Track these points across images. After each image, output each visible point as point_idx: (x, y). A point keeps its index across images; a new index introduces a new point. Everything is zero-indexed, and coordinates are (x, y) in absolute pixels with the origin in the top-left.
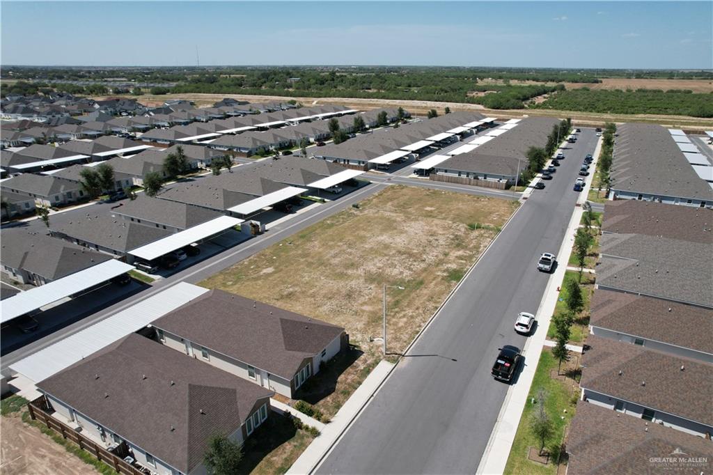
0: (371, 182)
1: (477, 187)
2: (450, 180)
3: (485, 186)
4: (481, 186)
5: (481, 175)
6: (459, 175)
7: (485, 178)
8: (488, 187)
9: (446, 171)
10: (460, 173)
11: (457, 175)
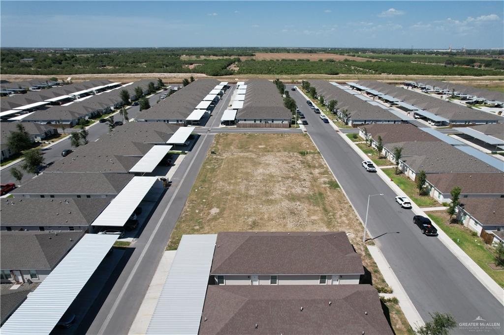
0: (199, 134)
1: (271, 128)
2: (251, 126)
3: (276, 127)
4: (273, 127)
5: (269, 120)
6: (255, 122)
7: (273, 122)
8: (278, 127)
9: (245, 120)
10: (255, 121)
11: (253, 122)
